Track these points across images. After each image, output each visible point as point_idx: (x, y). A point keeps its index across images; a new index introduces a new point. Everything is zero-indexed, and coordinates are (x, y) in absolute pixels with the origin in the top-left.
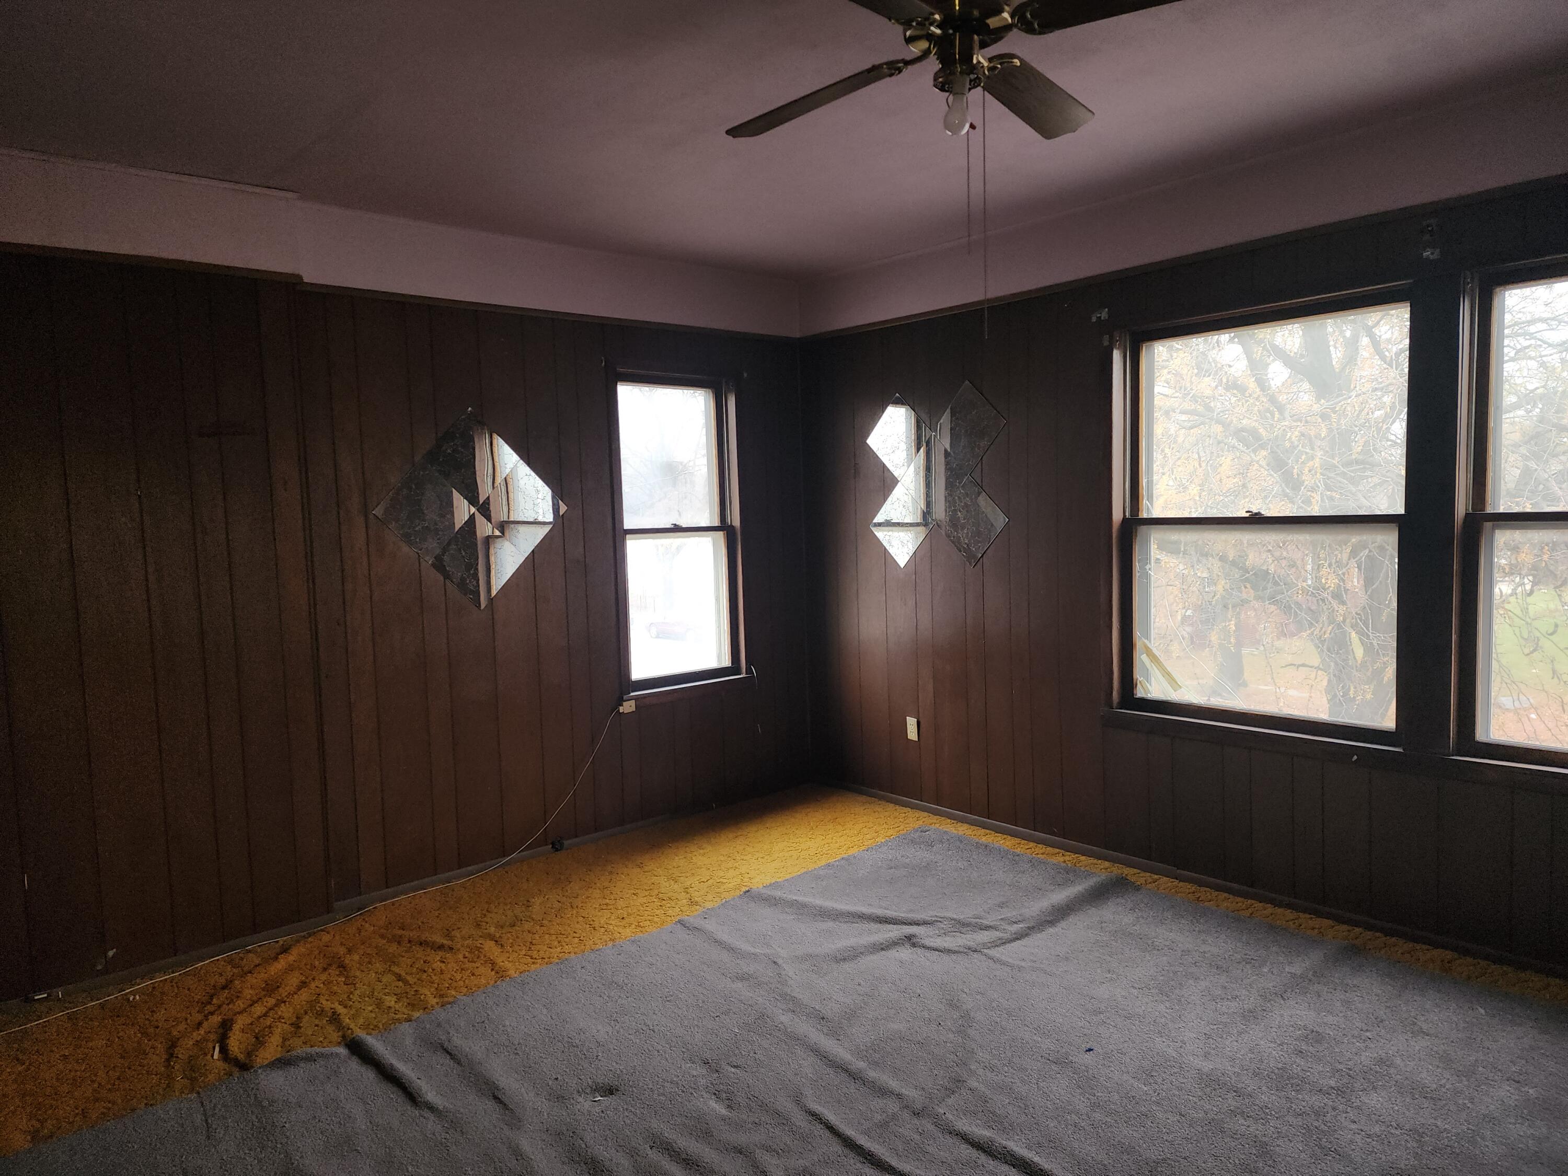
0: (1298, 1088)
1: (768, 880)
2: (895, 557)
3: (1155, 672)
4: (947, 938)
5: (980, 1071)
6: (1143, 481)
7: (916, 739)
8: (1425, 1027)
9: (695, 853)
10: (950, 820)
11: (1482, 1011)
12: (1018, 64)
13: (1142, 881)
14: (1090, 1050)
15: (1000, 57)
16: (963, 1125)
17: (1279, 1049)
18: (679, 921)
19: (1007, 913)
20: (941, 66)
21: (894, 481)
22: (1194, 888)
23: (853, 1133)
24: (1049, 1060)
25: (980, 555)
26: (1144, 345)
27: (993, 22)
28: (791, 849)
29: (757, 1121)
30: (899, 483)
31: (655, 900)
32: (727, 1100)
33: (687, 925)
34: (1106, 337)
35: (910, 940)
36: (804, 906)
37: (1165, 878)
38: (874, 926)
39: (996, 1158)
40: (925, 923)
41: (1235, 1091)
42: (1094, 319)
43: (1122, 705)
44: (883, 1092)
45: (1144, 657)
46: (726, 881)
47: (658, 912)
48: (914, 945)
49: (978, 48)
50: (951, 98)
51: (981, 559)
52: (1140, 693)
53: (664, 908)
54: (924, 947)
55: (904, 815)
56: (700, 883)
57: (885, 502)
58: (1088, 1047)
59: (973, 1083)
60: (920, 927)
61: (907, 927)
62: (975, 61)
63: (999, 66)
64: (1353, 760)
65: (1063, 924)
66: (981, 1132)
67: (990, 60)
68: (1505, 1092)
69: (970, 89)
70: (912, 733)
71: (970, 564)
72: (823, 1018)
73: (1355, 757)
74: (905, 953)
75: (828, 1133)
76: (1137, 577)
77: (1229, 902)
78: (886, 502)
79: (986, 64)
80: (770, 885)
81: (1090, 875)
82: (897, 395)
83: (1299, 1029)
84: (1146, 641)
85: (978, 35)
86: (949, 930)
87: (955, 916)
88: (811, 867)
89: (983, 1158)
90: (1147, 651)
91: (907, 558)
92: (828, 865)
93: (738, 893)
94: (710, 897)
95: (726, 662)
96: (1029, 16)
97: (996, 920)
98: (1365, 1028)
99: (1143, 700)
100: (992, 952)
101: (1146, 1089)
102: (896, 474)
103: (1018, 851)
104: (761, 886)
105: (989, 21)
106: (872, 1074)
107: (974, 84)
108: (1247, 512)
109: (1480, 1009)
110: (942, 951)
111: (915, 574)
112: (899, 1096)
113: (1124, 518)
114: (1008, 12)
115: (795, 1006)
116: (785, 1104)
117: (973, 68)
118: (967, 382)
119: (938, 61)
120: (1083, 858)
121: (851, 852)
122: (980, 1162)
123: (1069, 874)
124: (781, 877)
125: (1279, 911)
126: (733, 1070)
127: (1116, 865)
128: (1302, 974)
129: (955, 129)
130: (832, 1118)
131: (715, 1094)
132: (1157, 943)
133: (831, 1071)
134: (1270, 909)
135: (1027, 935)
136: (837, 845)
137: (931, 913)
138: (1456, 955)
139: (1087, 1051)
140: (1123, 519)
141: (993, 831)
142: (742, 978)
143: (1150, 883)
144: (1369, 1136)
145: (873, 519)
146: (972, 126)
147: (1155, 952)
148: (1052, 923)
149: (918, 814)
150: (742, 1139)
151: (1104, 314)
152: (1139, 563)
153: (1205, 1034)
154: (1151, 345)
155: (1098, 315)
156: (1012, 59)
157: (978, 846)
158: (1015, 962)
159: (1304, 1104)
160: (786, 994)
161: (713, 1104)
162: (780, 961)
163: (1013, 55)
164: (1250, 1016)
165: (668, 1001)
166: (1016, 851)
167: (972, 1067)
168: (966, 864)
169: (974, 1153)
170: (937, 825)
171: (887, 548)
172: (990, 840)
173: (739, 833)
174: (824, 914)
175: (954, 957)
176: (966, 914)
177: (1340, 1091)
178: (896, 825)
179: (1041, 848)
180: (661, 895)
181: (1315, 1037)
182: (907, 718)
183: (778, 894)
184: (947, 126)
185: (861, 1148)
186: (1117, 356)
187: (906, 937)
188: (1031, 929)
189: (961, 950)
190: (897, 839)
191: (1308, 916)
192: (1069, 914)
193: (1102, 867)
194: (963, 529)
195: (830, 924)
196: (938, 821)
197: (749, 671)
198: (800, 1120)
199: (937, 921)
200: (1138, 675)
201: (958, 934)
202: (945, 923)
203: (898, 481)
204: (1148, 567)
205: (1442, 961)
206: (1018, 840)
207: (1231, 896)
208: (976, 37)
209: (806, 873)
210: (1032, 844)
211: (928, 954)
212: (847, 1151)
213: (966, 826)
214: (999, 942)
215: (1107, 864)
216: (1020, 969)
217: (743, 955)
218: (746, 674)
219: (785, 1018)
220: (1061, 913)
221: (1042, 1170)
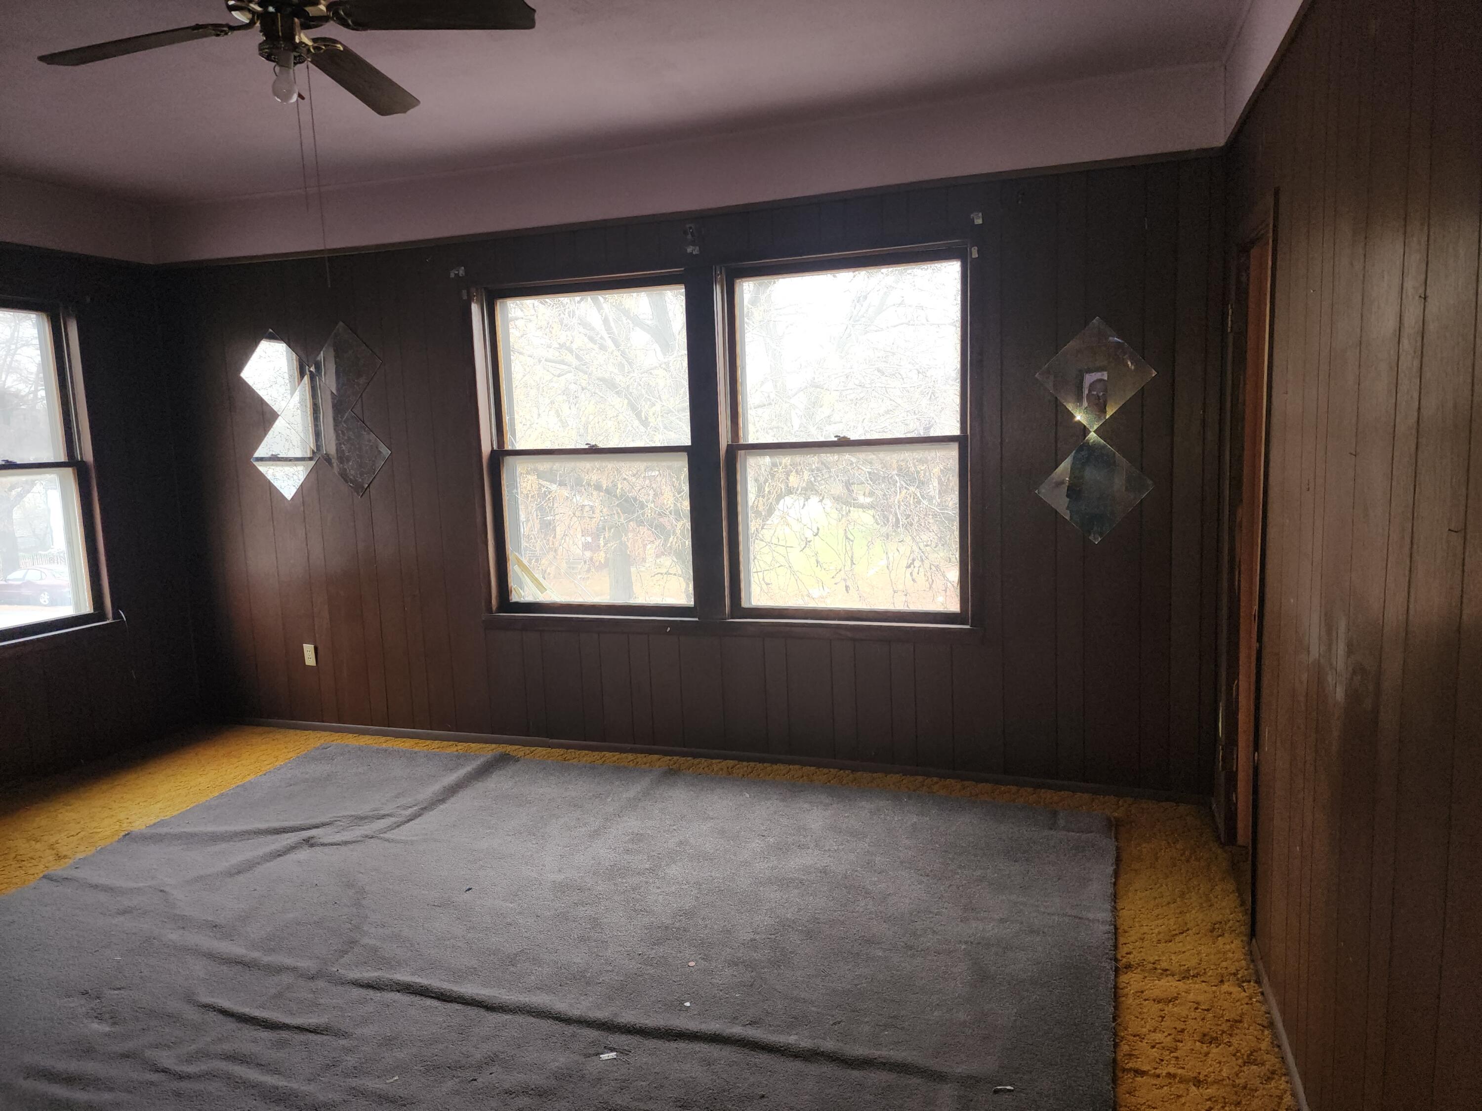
0: (624, 875)
1: (153, 820)
2: (281, 491)
3: (527, 580)
4: (345, 833)
5: (373, 930)
6: (506, 418)
7: (315, 665)
8: (711, 814)
9: (60, 811)
10: (351, 735)
11: (748, 796)
12: (342, 49)
13: (522, 754)
14: (470, 889)
15: (324, 40)
16: (355, 974)
17: (613, 852)
18: (44, 877)
19: (402, 801)
20: (265, 38)
21: (274, 416)
22: (562, 751)
23: (248, 1010)
24: (434, 905)
25: (367, 485)
26: (498, 301)
27: (311, 10)
28: (179, 788)
29: (145, 1027)
30: (280, 417)
31: (12, 863)
32: (111, 1018)
33: (54, 878)
34: (464, 292)
35: (309, 842)
36: (193, 835)
37: (540, 748)
38: (270, 838)
39: (383, 990)
40: (323, 825)
41: (578, 889)
42: (452, 275)
43: (501, 609)
44: (280, 970)
45: (516, 568)
46: (101, 830)
47: (17, 873)
48: (312, 846)
49: (299, 28)
50: (277, 69)
51: (368, 489)
52: (515, 598)
53: (24, 868)
54: (323, 845)
55: (305, 737)
56: (68, 837)
57: (265, 435)
58: (468, 887)
59: (366, 941)
60: (319, 830)
61: (305, 831)
62: (297, 41)
63: (324, 47)
64: (668, 631)
65: (453, 800)
66: (369, 974)
67: (314, 40)
68: (757, 844)
69: (295, 64)
70: (310, 659)
71: (358, 494)
72: (215, 926)
73: (669, 629)
74: (304, 854)
75: (221, 1017)
76: (506, 500)
77: (588, 757)
78: (267, 436)
79: (310, 43)
80: (154, 824)
81: (477, 757)
82: (270, 330)
83: (629, 835)
84: (517, 554)
85: (298, 18)
86: (348, 825)
87: (353, 813)
88: (203, 800)
89: (371, 993)
90: (519, 562)
91: (294, 491)
92: (222, 795)
93: (116, 838)
94: (82, 848)
95: (87, 608)
96: (342, 13)
97: (392, 809)
98: (672, 824)
99: (517, 603)
100: (386, 836)
101: (512, 905)
102: (275, 408)
103: (416, 749)
104: (144, 827)
105: (308, 9)
106: (266, 959)
107: (299, 60)
108: (587, 444)
109: (747, 794)
110: (339, 844)
111: (303, 505)
112: (294, 969)
113: (493, 451)
114: (324, 5)
115: (183, 922)
116: (174, 1005)
117: (296, 47)
118: (341, 323)
119: (261, 34)
120: (473, 745)
121: (246, 780)
122: (368, 997)
123: (460, 759)
124: (168, 814)
125: (624, 755)
126: (116, 992)
127: (501, 745)
128: (634, 796)
129: (286, 97)
130: (226, 1004)
131: (96, 1017)
132: (530, 799)
133: (225, 968)
134: (617, 755)
135: (420, 815)
136: (232, 776)
137: (330, 815)
138: (736, 762)
139: (466, 891)
140: (491, 451)
141: (393, 737)
142: (124, 912)
143: (528, 754)
144: (667, 894)
145: (253, 454)
146: (300, 96)
147: (528, 805)
148: (443, 801)
149: (319, 734)
150: (129, 1045)
151: (461, 271)
152: (507, 488)
153: (561, 855)
154: (503, 302)
155: (457, 272)
156: (335, 43)
157: (378, 751)
158: (408, 839)
159: (626, 885)
160: (175, 915)
161: (95, 1026)
162: (167, 889)
163: (336, 40)
164: (595, 834)
165: (36, 950)
166: (414, 749)
167: (365, 928)
168: (365, 768)
169: (363, 992)
170: (339, 741)
171: (272, 481)
172: (390, 745)
173: (116, 783)
174: (215, 838)
175: (351, 847)
176: (365, 809)
177: (651, 870)
178: (296, 748)
179: (437, 743)
180: (19, 857)
181: (638, 838)
182: (304, 645)
183: (164, 830)
184: (276, 94)
185: (255, 1018)
186: (475, 308)
187: (304, 840)
188: (424, 809)
189: (359, 839)
190: (297, 759)
191: (643, 755)
192: (458, 791)
193: (489, 749)
194: (348, 461)
195: (224, 846)
196: (340, 738)
197: (116, 615)
198: (192, 1014)
199: (336, 821)
200: (512, 583)
201: (357, 827)
202: (344, 820)
203: (278, 415)
204: (515, 491)
205: (728, 768)
206: (417, 741)
207: (590, 752)
208: (296, 20)
209: (197, 806)
210: (428, 742)
211: (326, 849)
212: (240, 1025)
213: (368, 737)
214: (395, 825)
215: (494, 746)
216: (412, 843)
217: (122, 892)
218: (114, 619)
219: (174, 936)
220: (453, 790)
221: (422, 987)
